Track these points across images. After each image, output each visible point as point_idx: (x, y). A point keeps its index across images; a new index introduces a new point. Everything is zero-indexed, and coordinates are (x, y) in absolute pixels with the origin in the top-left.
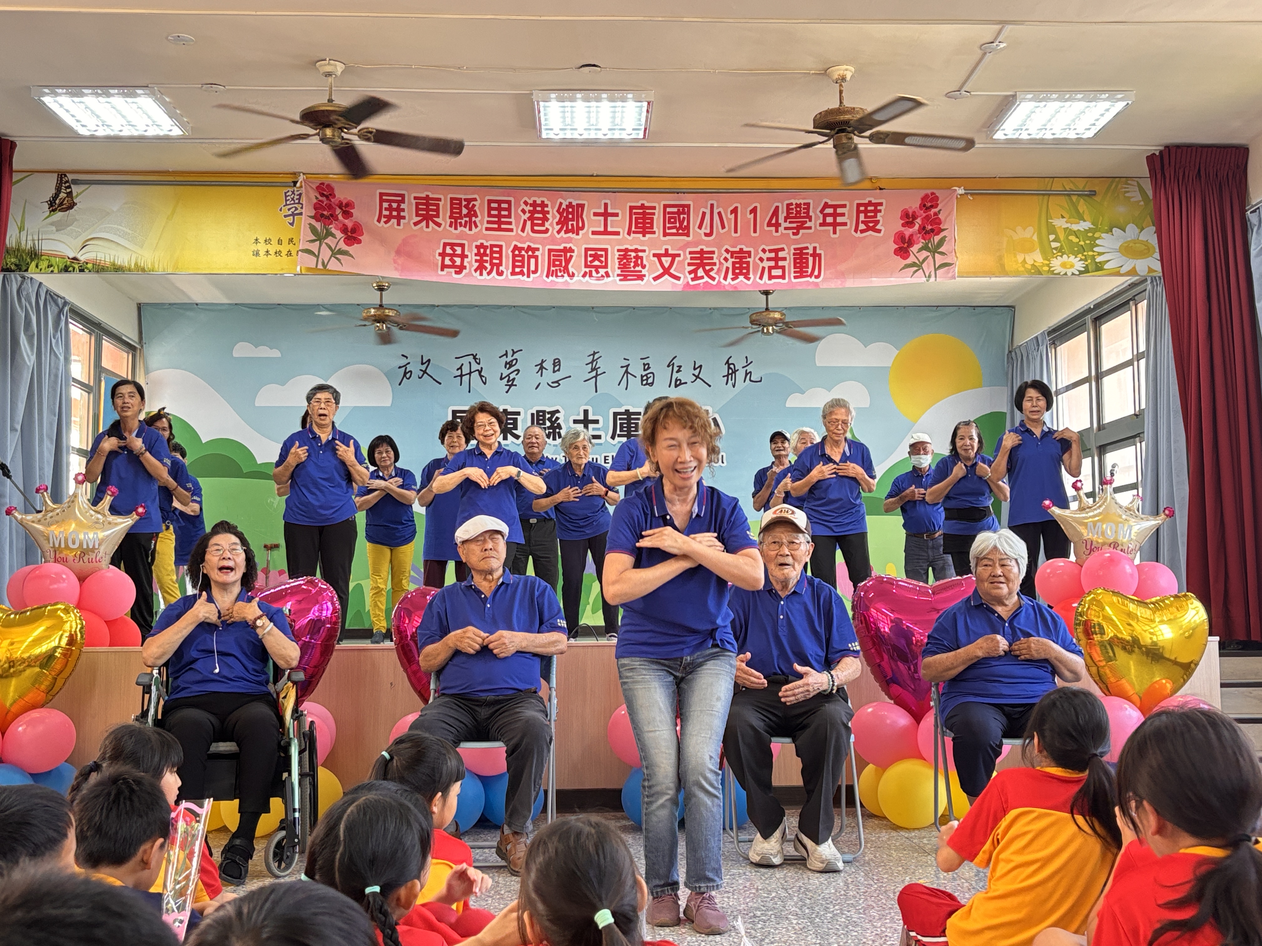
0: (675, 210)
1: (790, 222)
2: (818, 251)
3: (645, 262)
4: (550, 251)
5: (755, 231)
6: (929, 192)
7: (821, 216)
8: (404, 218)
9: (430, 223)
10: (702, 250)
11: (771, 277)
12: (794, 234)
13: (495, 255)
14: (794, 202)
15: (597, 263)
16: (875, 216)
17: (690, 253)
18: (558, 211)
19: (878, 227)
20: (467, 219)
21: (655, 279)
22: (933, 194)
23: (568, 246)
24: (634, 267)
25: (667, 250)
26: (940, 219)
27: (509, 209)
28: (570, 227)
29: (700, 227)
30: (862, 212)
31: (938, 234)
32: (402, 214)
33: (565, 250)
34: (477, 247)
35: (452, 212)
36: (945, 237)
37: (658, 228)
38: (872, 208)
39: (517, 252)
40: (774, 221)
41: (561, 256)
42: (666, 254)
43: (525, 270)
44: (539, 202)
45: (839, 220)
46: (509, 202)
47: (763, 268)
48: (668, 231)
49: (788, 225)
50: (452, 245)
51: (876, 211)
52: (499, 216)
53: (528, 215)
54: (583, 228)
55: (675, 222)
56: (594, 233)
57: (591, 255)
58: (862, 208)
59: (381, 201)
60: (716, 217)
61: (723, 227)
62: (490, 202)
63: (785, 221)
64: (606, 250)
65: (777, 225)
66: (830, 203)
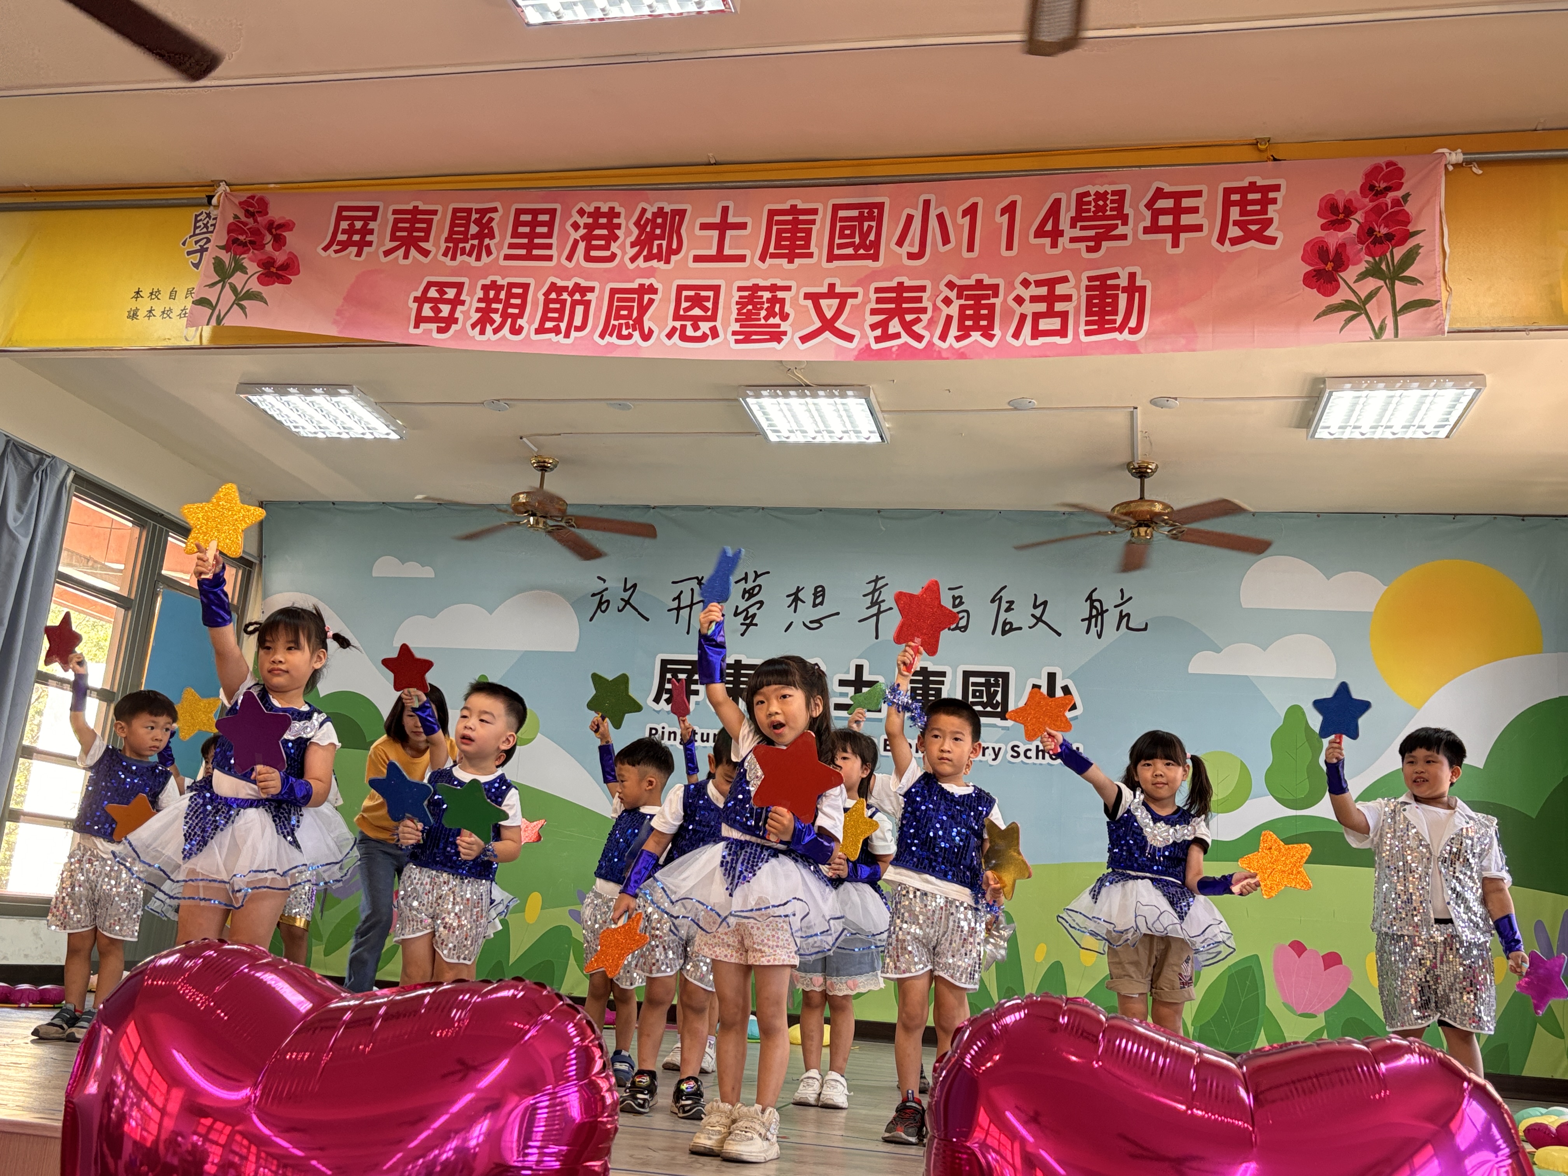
0: (855, 213)
1: (1083, 228)
2: (1139, 282)
3: (787, 309)
4: (613, 292)
5: (1009, 247)
6: (1382, 161)
7: (1148, 214)
8: (370, 244)
9: (413, 252)
10: (901, 284)
11: (1036, 333)
12: (1089, 250)
13: (513, 301)
14: (1092, 190)
15: (697, 312)
16: (1264, 211)
17: (878, 290)
18: (637, 224)
19: (1269, 233)
20: (476, 242)
21: (804, 339)
22: (1389, 164)
23: (647, 282)
24: (766, 318)
25: (832, 286)
26: (1407, 214)
27: (550, 224)
28: (655, 250)
29: (900, 243)
30: (1235, 203)
31: (1402, 242)
32: (369, 238)
33: (643, 290)
34: (485, 288)
35: (451, 232)
36: (1418, 247)
37: (819, 246)
38: (1257, 196)
39: (553, 296)
40: (1049, 227)
41: (633, 300)
42: (831, 293)
43: (563, 326)
44: (605, 209)
45: (1186, 220)
46: (552, 212)
47: (1023, 317)
48: (836, 252)
49: (1077, 233)
50: (441, 287)
51: (1265, 202)
52: (532, 235)
53: (582, 231)
54: (678, 251)
55: (852, 236)
56: (698, 259)
57: (688, 298)
58: (1235, 197)
59: (339, 218)
60: (933, 223)
61: (946, 240)
62: (519, 212)
63: (1073, 226)
64: (716, 289)
65: (1056, 235)
66: (1168, 188)
